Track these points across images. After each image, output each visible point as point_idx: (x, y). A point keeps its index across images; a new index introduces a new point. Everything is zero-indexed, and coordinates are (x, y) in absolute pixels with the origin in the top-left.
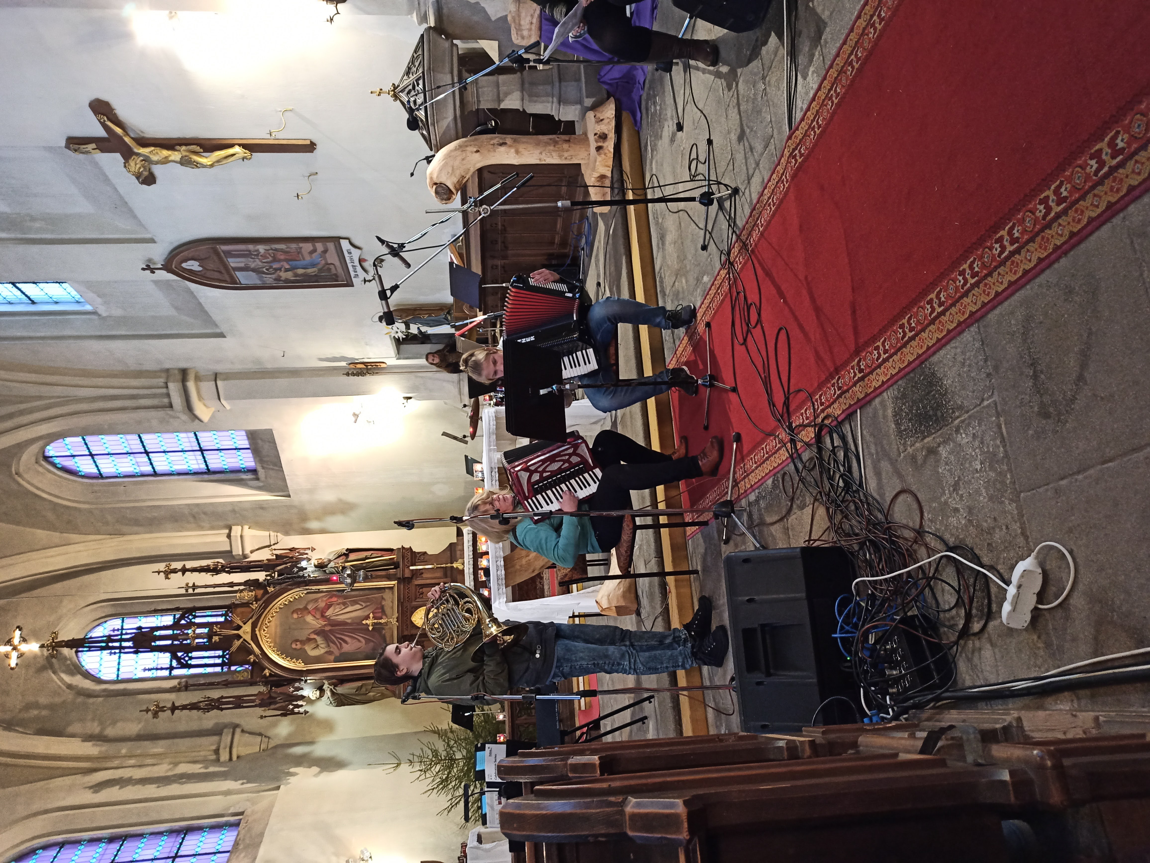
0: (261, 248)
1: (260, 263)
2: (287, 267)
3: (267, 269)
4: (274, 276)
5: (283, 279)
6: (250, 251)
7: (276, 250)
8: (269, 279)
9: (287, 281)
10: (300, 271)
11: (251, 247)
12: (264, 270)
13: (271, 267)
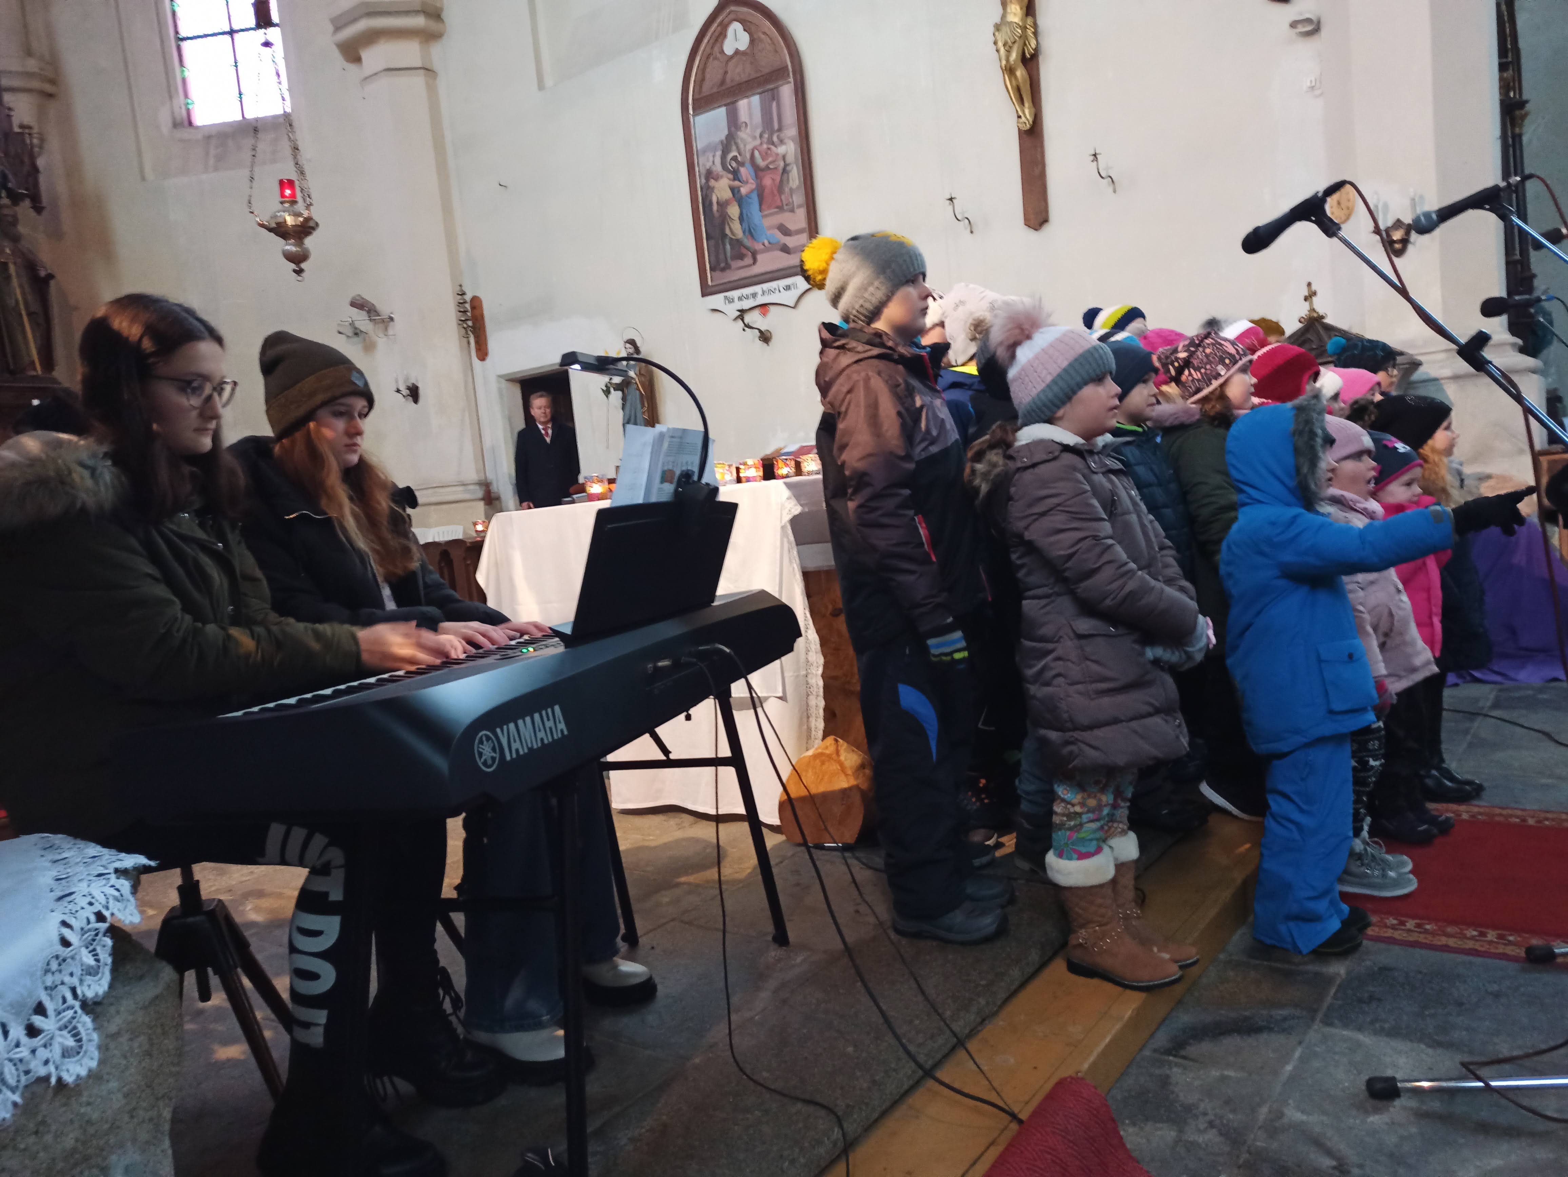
0: (789, 149)
1: (749, 147)
2: (744, 191)
3: (735, 158)
4: (718, 168)
5: (712, 183)
6: (780, 129)
7: (785, 171)
8: (711, 161)
9: (707, 190)
10: (734, 211)
11: (791, 131)
12: (734, 153)
13: (742, 164)
